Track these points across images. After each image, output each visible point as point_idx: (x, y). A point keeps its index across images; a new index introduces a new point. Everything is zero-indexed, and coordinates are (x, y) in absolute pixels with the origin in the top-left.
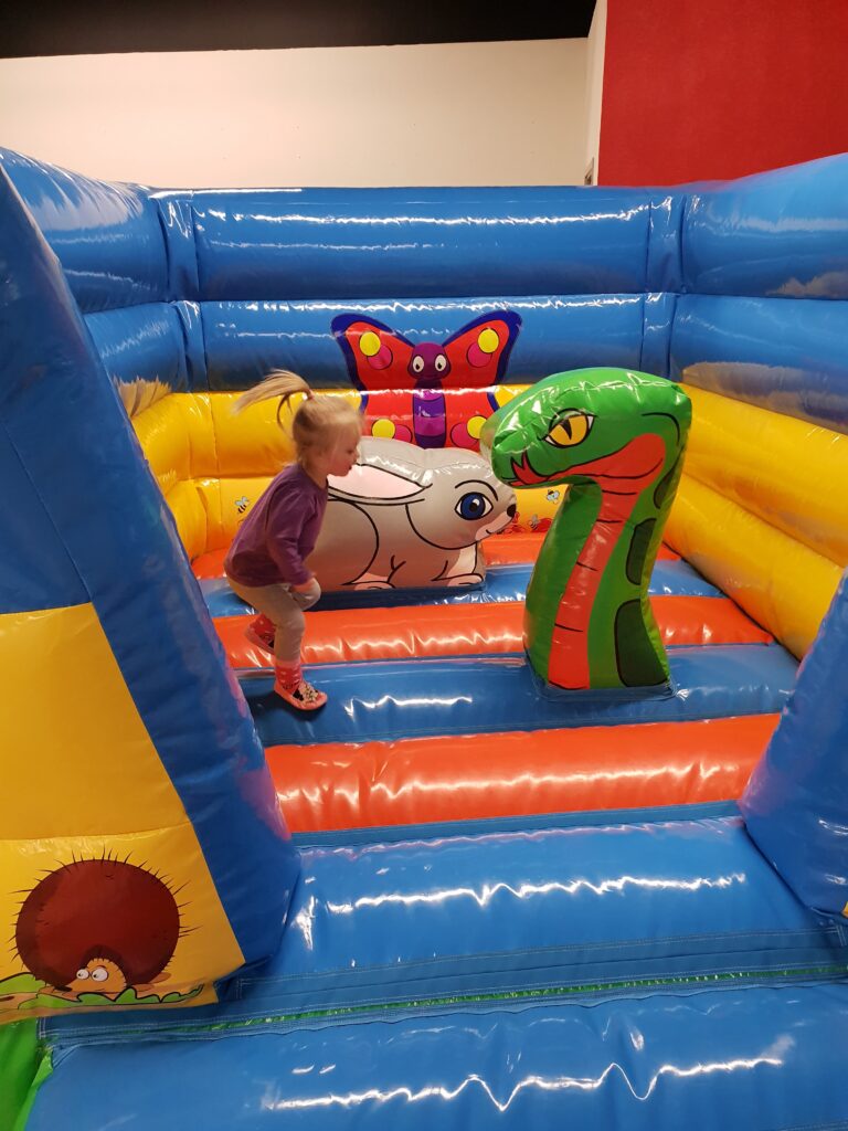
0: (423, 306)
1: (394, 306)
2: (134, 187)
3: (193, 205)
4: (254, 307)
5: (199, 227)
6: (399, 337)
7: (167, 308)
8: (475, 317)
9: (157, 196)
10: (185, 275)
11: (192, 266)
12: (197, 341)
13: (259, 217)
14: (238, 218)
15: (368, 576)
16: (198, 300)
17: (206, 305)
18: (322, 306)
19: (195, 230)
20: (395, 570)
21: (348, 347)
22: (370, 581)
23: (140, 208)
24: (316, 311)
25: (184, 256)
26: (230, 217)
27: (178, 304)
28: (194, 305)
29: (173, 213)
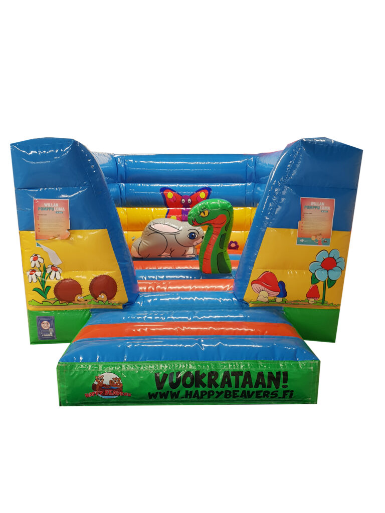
0: (185, 186)
1: (177, 185)
2: (110, 154)
3: (125, 158)
4: (140, 185)
5: (126, 164)
6: (178, 194)
7: (116, 185)
8: (199, 189)
9: (115, 156)
10: (121, 176)
11: (124, 174)
12: (124, 194)
13: (142, 162)
14: (136, 162)
15: (164, 254)
16: (125, 183)
17: (126, 184)
18: (158, 185)
19: (125, 164)
20: (172, 252)
21: (164, 196)
22: (165, 255)
23: (111, 159)
24: (156, 186)
25: (121, 171)
26: (134, 161)
27: (119, 184)
28: (124, 184)
29: (119, 160)
